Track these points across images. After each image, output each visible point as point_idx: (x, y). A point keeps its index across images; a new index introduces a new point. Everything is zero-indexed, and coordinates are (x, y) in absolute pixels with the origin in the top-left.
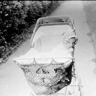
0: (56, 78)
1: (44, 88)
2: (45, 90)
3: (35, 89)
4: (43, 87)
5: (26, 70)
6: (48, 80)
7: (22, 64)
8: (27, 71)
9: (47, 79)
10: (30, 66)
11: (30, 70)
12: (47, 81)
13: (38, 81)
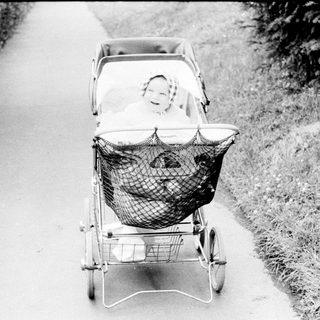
0: (196, 180)
1: (162, 206)
2: (162, 212)
3: (136, 209)
4: (159, 203)
5: (124, 161)
6: (176, 184)
7: (117, 144)
8: (125, 164)
9: (173, 181)
10: (140, 149)
11: (137, 159)
12: (173, 187)
13: (152, 188)
